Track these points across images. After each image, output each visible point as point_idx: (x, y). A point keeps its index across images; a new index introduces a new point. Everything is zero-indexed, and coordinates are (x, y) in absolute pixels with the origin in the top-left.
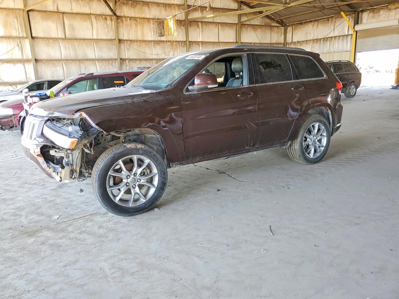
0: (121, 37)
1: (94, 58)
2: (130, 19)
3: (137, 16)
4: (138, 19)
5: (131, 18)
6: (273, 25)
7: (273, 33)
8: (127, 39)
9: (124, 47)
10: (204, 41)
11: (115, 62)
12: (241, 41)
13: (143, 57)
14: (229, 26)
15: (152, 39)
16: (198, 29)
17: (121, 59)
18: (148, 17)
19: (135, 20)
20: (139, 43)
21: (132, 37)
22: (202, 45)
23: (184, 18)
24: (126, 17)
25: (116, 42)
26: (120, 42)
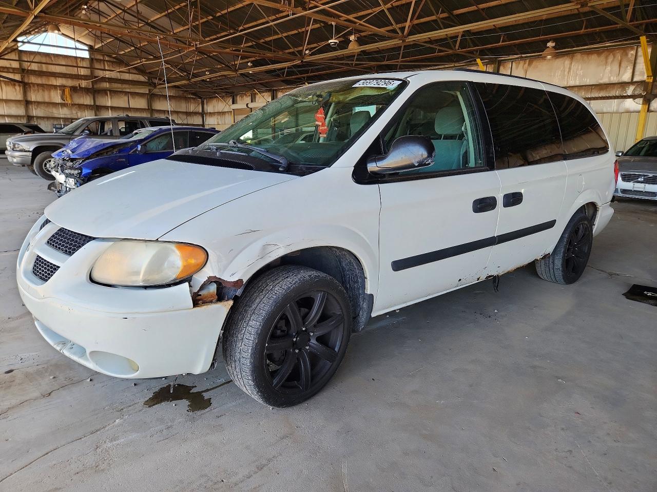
0: (29, 99)
1: (4, 114)
3: (44, 83)
4: (45, 86)
5: (38, 85)
6: (189, 96)
7: (189, 103)
8: (35, 100)
9: (32, 107)
10: (113, 106)
11: (23, 118)
12: (153, 108)
13: (50, 116)
14: (139, 96)
15: (60, 102)
16: (106, 96)
17: (28, 116)
18: (55, 84)
19: (42, 86)
20: (46, 105)
21: (39, 99)
22: (111, 110)
23: (91, 87)
24: (34, 84)
25: (24, 103)
26: (27, 103)
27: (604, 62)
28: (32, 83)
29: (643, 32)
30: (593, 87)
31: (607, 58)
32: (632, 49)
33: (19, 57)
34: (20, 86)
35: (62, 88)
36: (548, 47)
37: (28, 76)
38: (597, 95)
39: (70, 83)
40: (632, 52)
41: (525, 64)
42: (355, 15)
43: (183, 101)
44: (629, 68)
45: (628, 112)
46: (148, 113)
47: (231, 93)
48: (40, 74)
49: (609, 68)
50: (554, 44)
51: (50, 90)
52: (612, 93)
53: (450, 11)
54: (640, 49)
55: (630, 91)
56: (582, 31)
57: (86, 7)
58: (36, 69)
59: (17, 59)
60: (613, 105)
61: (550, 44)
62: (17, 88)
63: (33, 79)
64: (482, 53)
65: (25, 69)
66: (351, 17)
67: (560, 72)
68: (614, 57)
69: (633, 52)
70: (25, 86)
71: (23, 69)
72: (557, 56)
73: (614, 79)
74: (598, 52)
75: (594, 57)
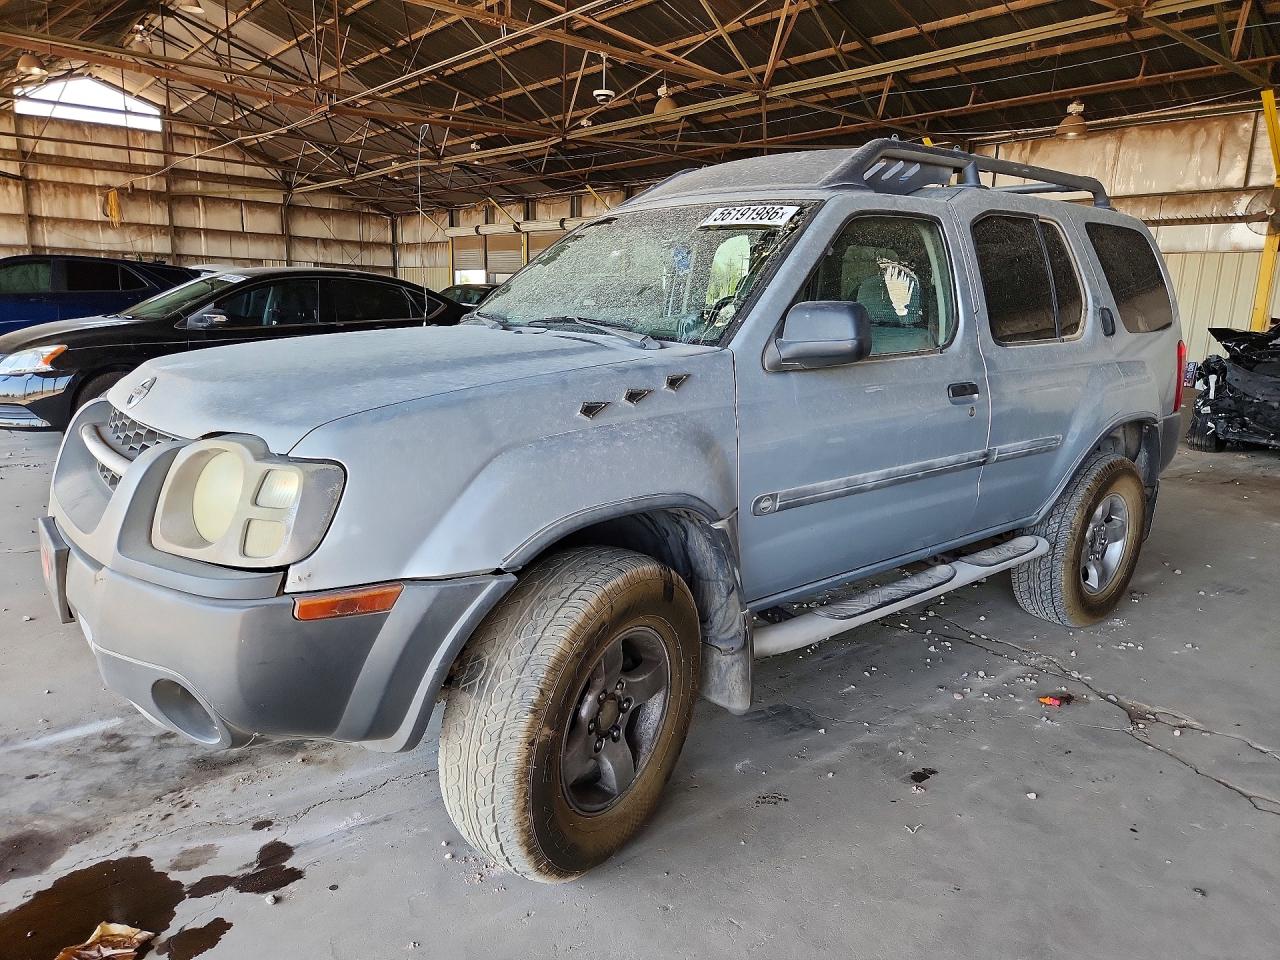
0: (36, 212)
2: (54, 186)
3: (68, 181)
4: (70, 187)
5: (56, 184)
6: (367, 211)
7: (367, 225)
8: (49, 215)
9: (43, 228)
10: (209, 227)
12: (292, 233)
13: (80, 247)
14: (263, 208)
15: (99, 219)
16: (196, 209)
17: (33, 247)
18: (91, 183)
19: (63, 187)
20: (71, 225)
21: (58, 213)
22: (206, 235)
23: (164, 189)
24: (46, 183)
25: (26, 220)
26: (32, 220)
27: (1188, 145)
28: (42, 180)
29: (1266, 81)
30: (1165, 198)
31: (1193, 136)
32: (1247, 119)
33: (18, 127)
34: (17, 186)
35: (105, 189)
36: (1070, 114)
37: (36, 168)
38: (1172, 215)
39: (120, 180)
40: (1246, 125)
41: (1023, 149)
42: (672, 46)
43: (353, 220)
44: (1239, 157)
45: (1239, 251)
46: (280, 242)
47: (446, 204)
48: (61, 162)
49: (1197, 159)
50: (1081, 108)
51: (80, 196)
52: (1206, 211)
53: (864, 37)
54: (1261, 119)
55: (1241, 206)
56: (1139, 78)
57: (141, 27)
58: (53, 153)
59: (13, 132)
60: (1206, 236)
61: (1074, 108)
62: (12, 189)
63: (45, 173)
64: (935, 127)
65: (28, 153)
66: (662, 50)
67: (1095, 167)
68: (1209, 135)
69: (1248, 125)
70: (28, 185)
71: (23, 152)
72: (1088, 133)
73: (1208, 182)
74: (1175, 124)
75: (1167, 134)
